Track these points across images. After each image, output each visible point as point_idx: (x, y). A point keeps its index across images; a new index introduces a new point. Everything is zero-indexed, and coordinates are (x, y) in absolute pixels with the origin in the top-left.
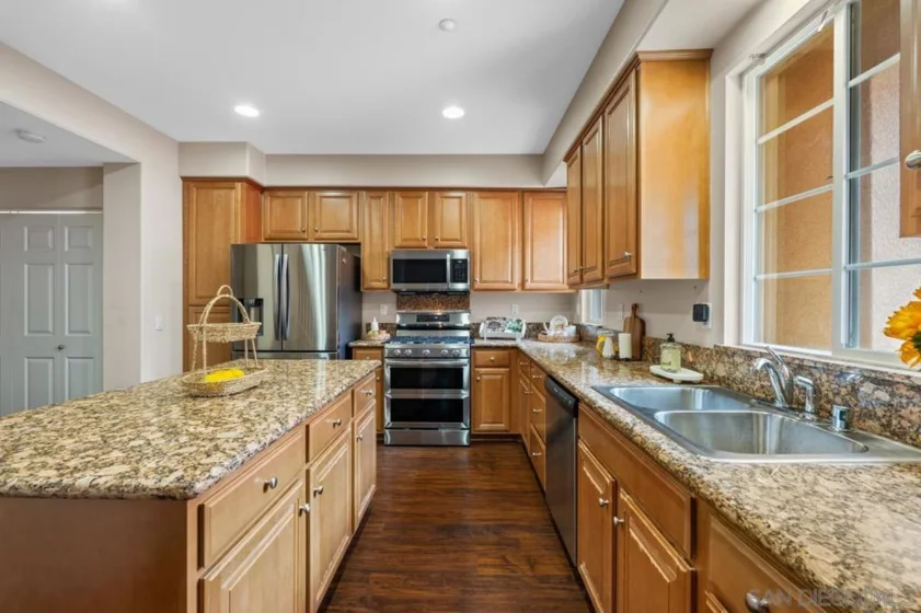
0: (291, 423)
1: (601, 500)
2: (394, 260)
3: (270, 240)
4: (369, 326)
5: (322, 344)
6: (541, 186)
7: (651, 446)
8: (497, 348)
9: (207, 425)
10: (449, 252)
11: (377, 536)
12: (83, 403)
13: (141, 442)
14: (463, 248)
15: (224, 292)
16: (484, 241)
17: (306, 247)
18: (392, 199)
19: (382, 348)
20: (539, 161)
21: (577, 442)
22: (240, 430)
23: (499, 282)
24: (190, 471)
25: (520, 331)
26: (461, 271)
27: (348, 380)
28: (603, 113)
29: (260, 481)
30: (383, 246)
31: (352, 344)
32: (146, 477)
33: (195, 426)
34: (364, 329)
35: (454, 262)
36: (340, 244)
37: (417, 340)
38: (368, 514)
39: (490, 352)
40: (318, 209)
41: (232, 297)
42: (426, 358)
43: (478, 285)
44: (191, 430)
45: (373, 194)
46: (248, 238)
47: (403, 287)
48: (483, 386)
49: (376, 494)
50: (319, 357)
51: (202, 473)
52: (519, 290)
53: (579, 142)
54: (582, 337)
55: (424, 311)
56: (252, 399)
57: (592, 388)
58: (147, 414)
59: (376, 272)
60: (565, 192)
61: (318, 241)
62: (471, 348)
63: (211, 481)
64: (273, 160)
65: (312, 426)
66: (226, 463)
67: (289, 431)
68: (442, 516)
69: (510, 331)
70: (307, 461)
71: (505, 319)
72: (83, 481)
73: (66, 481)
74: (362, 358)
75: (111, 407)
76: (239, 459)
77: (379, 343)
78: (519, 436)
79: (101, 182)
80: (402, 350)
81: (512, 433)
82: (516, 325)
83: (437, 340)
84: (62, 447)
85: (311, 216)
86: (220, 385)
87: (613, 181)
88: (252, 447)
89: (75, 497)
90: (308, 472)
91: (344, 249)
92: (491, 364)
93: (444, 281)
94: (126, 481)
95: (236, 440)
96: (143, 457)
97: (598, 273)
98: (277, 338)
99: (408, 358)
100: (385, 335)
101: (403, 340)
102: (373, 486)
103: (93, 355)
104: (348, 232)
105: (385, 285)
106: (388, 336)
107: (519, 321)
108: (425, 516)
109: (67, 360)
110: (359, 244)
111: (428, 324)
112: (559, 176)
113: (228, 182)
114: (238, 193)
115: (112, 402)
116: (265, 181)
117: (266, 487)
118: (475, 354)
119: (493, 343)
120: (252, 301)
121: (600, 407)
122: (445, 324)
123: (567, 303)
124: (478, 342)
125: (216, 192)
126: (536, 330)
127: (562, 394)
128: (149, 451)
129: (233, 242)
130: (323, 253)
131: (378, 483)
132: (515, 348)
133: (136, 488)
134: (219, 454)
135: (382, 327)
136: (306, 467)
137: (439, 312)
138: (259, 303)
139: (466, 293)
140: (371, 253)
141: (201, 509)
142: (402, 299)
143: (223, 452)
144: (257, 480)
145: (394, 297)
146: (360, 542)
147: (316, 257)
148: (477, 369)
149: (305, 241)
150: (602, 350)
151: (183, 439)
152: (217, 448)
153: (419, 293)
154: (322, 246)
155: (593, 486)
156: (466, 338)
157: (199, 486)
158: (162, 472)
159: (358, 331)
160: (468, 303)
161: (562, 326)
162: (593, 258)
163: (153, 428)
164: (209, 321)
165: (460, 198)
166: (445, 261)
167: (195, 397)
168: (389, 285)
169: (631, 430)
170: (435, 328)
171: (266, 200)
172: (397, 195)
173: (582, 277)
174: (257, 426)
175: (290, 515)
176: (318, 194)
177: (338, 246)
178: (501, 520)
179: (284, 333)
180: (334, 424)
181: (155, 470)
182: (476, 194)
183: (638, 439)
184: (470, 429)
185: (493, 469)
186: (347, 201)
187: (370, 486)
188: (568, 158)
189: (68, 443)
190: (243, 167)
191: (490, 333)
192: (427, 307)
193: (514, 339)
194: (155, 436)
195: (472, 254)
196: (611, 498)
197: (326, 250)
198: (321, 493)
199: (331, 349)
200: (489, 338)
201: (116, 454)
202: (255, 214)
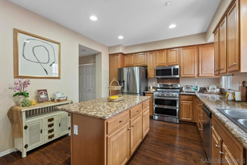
0: (126, 109)
1: (216, 145)
2: (156, 70)
3: (126, 67)
4: (150, 88)
5: (138, 92)
6: (205, 43)
7: (230, 129)
8: (188, 95)
9: (110, 107)
10: (172, 67)
11: (149, 142)
12: (92, 101)
13: (99, 109)
14: (177, 65)
15: (115, 79)
16: (184, 62)
17: (134, 68)
18: (156, 53)
19: (153, 93)
20: (204, 34)
21: (211, 126)
22: (115, 109)
23: (190, 75)
24: (105, 115)
25: (197, 90)
26: (176, 72)
27: (141, 100)
28: (227, 15)
29: (119, 120)
30: (153, 66)
31: (145, 92)
32: (98, 115)
33: (108, 107)
34: (148, 88)
35: (174, 69)
36: (142, 66)
37: (162, 92)
38: (147, 136)
39: (186, 96)
40: (137, 58)
41: (116, 80)
42: (165, 97)
43: (182, 76)
44: (107, 107)
45: (151, 52)
46: (122, 67)
47: (160, 77)
48: (183, 106)
49: (149, 131)
50: (137, 95)
51: (107, 115)
52: (197, 77)
53: (218, 26)
54: (222, 93)
55: (165, 84)
56: (119, 103)
57: (217, 109)
58: (101, 104)
59: (151, 73)
60: (213, 43)
61: (137, 66)
62: (179, 94)
63: (108, 117)
64: (127, 47)
65: (131, 110)
66: (112, 114)
67: (125, 110)
68: (168, 141)
69: (194, 90)
70: (130, 118)
71: (192, 86)
72: (90, 114)
73: (87, 113)
74: (148, 96)
75: (95, 102)
76: (114, 114)
77: (152, 92)
78: (196, 123)
79: (95, 57)
80: (158, 94)
81: (193, 122)
82: (196, 88)
83: (168, 92)
84: (87, 108)
85: (135, 60)
86: (113, 99)
87: (230, 38)
88: (117, 112)
89: (89, 116)
90: (130, 121)
91: (143, 68)
92: (186, 100)
93: (171, 75)
94: (96, 115)
95: (114, 110)
96: (99, 111)
97: (225, 71)
98: (127, 90)
99: (160, 96)
100: (154, 90)
101: (159, 91)
102: (148, 129)
103: (94, 92)
104: (144, 63)
105: (154, 77)
106: (155, 90)
107: (197, 87)
108: (163, 140)
109: (90, 93)
110: (147, 66)
111: (166, 87)
112: (211, 38)
113: (117, 54)
114: (119, 56)
115: (96, 101)
116: (125, 53)
117: (120, 122)
118: (180, 96)
119: (187, 93)
120: (122, 81)
121: (217, 115)
122: (172, 87)
123: (217, 81)
124: (182, 93)
125: (115, 57)
126: (203, 90)
127: (207, 110)
128: (99, 110)
129: (118, 68)
130: (138, 69)
131: (150, 128)
132: (195, 95)
133: (97, 116)
134: (111, 113)
135: (153, 88)
136: (130, 120)
137: (170, 84)
138: (124, 81)
139: (178, 79)
140: (150, 69)
141: (107, 123)
142: (159, 81)
143: (111, 112)
144: (118, 120)
145: (156, 80)
146: (145, 142)
147: (137, 70)
148: (181, 101)
149: (134, 66)
150: (228, 97)
151: (105, 109)
152: (110, 111)
153: (163, 79)
154: (138, 67)
155: (215, 141)
156: (178, 92)
157: (106, 118)
158: (101, 114)
159: (147, 89)
160: (179, 81)
161: (214, 89)
162: (223, 66)
163: (101, 107)
164: (112, 86)
165: (176, 50)
166: (171, 69)
167: (109, 101)
168: (155, 76)
169: (225, 123)
170: (169, 88)
171: (125, 57)
172: (157, 52)
173: (219, 72)
174: (119, 108)
175: (125, 129)
176: (137, 54)
177: (141, 67)
178: (186, 146)
179: (129, 89)
180: (137, 111)
181: (100, 114)
182: (181, 49)
183: (226, 126)
184: (179, 118)
185: (186, 131)
186: (144, 55)
187: (147, 128)
188: (214, 32)
189: (89, 107)
190: (121, 50)
191: (186, 90)
192: (166, 82)
193: (195, 93)
194: (101, 108)
195: (180, 67)
196: (220, 145)
197: (139, 68)
198: (133, 126)
199: (140, 93)
200: (186, 92)
201: (95, 110)
202: (123, 61)
